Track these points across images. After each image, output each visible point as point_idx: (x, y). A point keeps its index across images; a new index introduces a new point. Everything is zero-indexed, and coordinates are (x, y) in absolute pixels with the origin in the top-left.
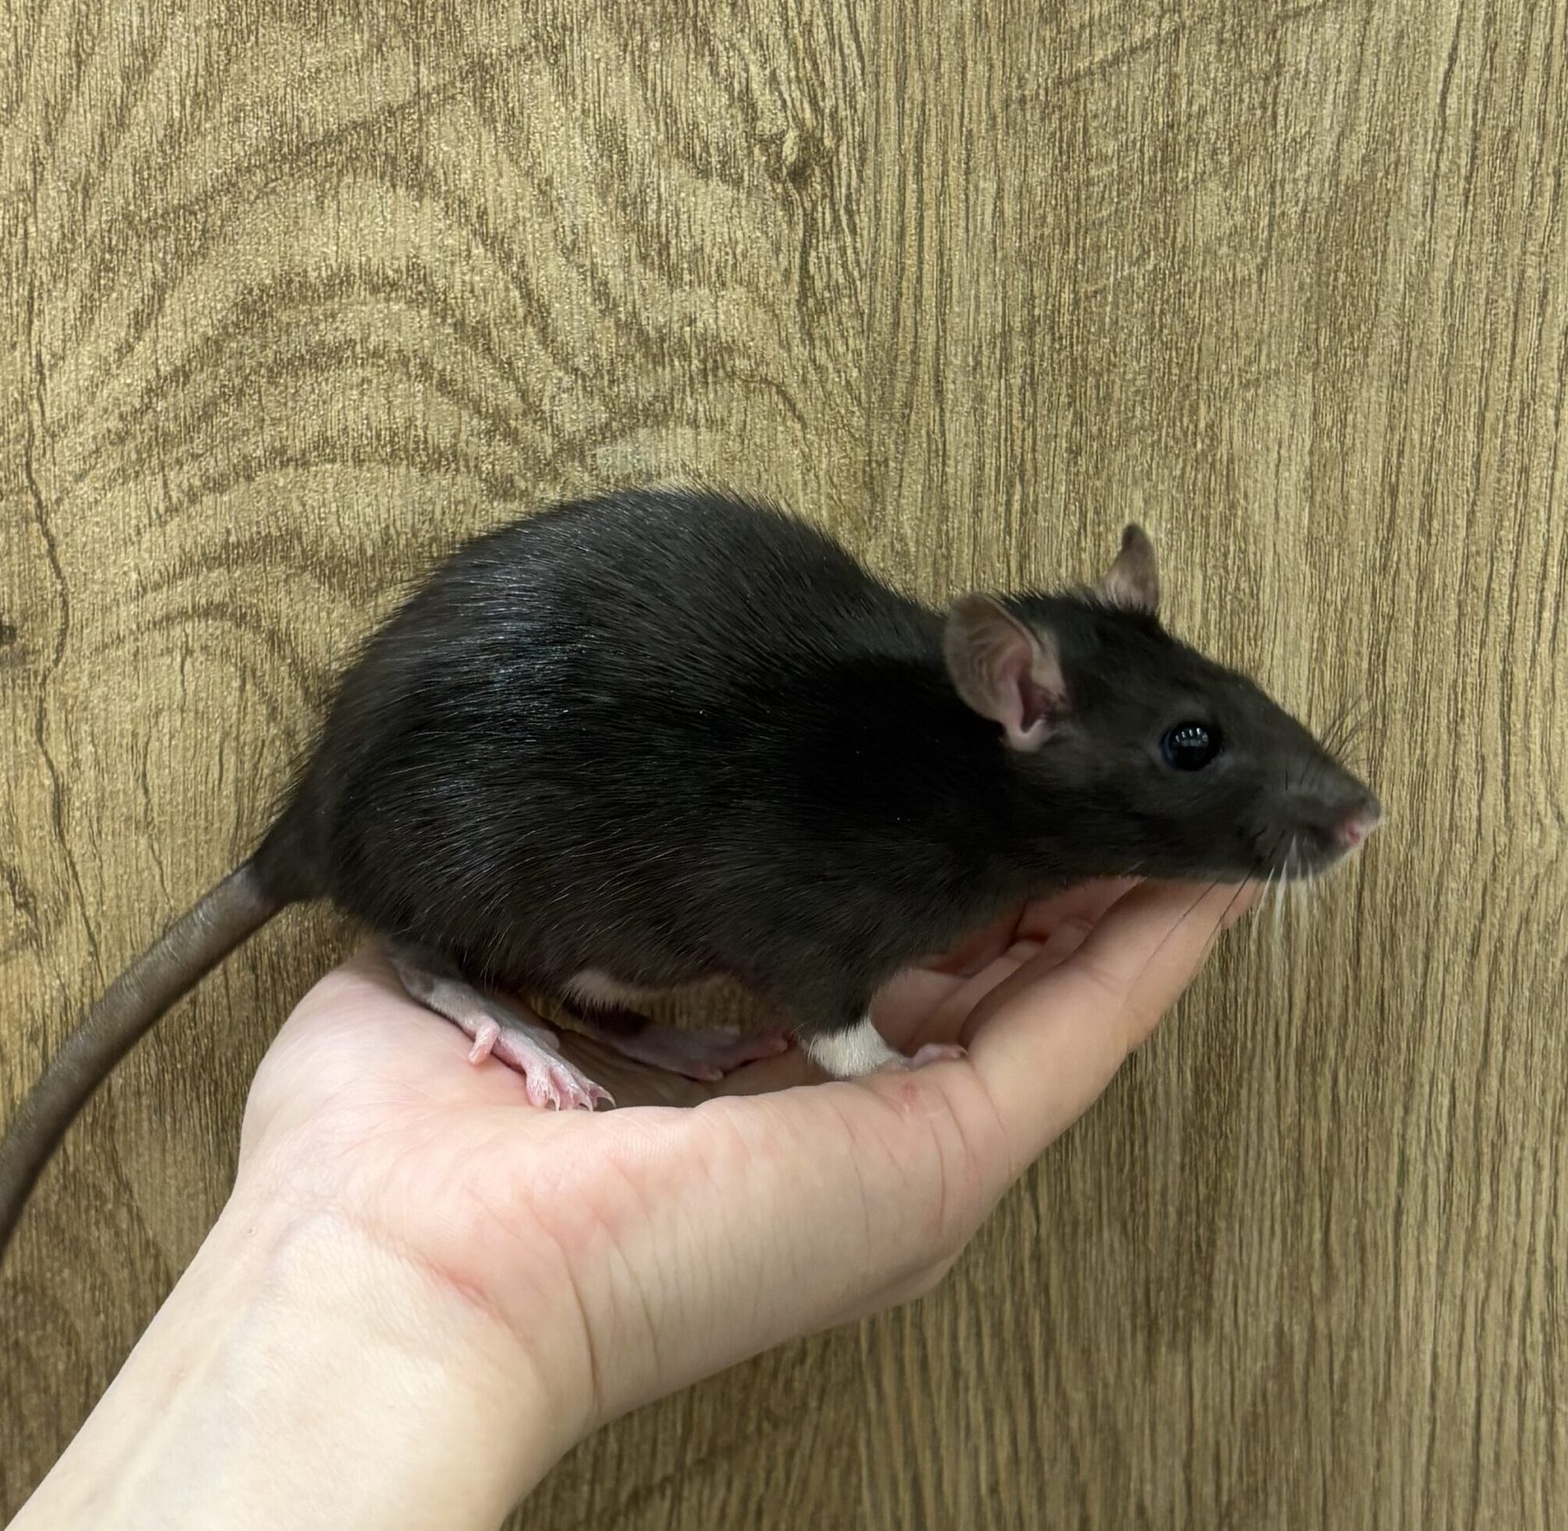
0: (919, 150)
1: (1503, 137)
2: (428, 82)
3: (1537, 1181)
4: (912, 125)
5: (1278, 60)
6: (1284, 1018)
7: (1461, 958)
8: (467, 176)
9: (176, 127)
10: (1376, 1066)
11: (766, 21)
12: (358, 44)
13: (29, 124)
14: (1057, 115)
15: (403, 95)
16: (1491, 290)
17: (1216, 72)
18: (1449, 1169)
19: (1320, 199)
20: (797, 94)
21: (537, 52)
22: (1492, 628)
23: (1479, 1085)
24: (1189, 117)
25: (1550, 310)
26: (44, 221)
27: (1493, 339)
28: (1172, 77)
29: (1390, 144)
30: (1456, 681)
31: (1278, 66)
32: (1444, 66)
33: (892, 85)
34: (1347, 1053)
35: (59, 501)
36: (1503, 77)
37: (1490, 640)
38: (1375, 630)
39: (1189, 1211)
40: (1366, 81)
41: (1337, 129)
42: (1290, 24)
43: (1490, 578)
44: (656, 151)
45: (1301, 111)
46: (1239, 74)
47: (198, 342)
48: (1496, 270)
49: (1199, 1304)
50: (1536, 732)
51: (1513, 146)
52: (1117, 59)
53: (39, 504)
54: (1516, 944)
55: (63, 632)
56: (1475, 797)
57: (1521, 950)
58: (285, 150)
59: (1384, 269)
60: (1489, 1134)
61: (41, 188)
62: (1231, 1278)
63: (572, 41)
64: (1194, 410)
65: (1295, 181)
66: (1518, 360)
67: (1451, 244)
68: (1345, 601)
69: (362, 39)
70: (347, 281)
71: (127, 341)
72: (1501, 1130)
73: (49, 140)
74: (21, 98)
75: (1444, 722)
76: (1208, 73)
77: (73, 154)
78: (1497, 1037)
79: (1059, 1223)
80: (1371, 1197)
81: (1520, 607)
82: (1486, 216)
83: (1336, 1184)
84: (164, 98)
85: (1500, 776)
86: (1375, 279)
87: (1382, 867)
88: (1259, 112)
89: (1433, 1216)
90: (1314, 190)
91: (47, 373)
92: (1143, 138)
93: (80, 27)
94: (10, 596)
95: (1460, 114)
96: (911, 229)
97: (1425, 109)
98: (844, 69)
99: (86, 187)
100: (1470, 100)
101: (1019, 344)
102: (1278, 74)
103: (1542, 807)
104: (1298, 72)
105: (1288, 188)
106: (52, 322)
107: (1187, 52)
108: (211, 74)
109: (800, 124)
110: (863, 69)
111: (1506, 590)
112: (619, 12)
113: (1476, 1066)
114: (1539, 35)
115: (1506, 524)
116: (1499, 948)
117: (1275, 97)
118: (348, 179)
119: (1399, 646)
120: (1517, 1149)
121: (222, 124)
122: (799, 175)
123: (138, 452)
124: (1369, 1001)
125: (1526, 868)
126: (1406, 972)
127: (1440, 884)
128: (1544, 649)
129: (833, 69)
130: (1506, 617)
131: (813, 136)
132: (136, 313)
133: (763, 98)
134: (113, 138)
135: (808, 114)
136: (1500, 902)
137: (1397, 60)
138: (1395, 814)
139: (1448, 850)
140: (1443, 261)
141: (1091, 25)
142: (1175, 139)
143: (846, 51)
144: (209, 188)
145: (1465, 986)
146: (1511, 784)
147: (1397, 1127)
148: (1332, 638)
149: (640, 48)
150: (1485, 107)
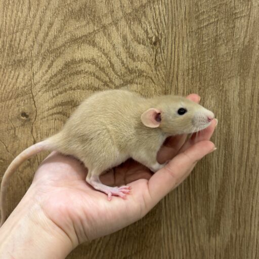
0: (175, 39)
2: (96, 29)
4: (174, 35)
5: (234, 25)
6: (233, 183)
8: (101, 44)
9: (56, 36)
10: (248, 191)
11: (150, 19)
12: (85, 23)
13: (33, 35)
14: (198, 34)
15: (92, 31)
17: (224, 27)
19: (241, 48)
20: (155, 30)
21: (113, 24)
24: (220, 34)
26: (35, 51)
28: (217, 28)
29: (252, 39)
31: (234, 27)
33: (171, 29)
34: (243, 189)
35: (36, 95)
39: (216, 215)
40: (249, 29)
41: (244, 37)
42: (236, 20)
44: (132, 40)
47: (58, 70)
49: (218, 230)
52: (208, 25)
53: (33, 96)
55: (36, 116)
58: (73, 40)
59: (252, 60)
61: (34, 46)
62: (223, 226)
63: (119, 22)
64: (220, 82)
68: (245, 114)
70: (82, 60)
71: (47, 70)
73: (36, 38)
74: (31, 31)
77: (39, 40)
79: (195, 216)
80: (247, 213)
83: (241, 210)
84: (54, 31)
86: (250, 61)
87: (250, 158)
88: (231, 34)
89: (257, 216)
90: (240, 46)
91: (35, 75)
92: (212, 38)
93: (41, 20)
94: (28, 110)
96: (173, 52)
98: (163, 27)
99: (41, 45)
101: (191, 71)
104: (237, 27)
105: (236, 46)
106: (35, 67)
107: (219, 24)
108: (61, 28)
109: (155, 35)
110: (166, 27)
112: (126, 17)
117: (234, 31)
118: (83, 44)
121: (63, 36)
122: (155, 44)
123: (49, 88)
124: (247, 181)
129: (161, 27)
131: (157, 37)
132: (49, 65)
133: (149, 31)
134: (46, 38)
135: (157, 34)
137: (254, 26)
141: (203, 19)
142: (217, 38)
143: (163, 24)
144: (61, 46)
147: (251, 202)
148: (242, 120)
149: (130, 23)
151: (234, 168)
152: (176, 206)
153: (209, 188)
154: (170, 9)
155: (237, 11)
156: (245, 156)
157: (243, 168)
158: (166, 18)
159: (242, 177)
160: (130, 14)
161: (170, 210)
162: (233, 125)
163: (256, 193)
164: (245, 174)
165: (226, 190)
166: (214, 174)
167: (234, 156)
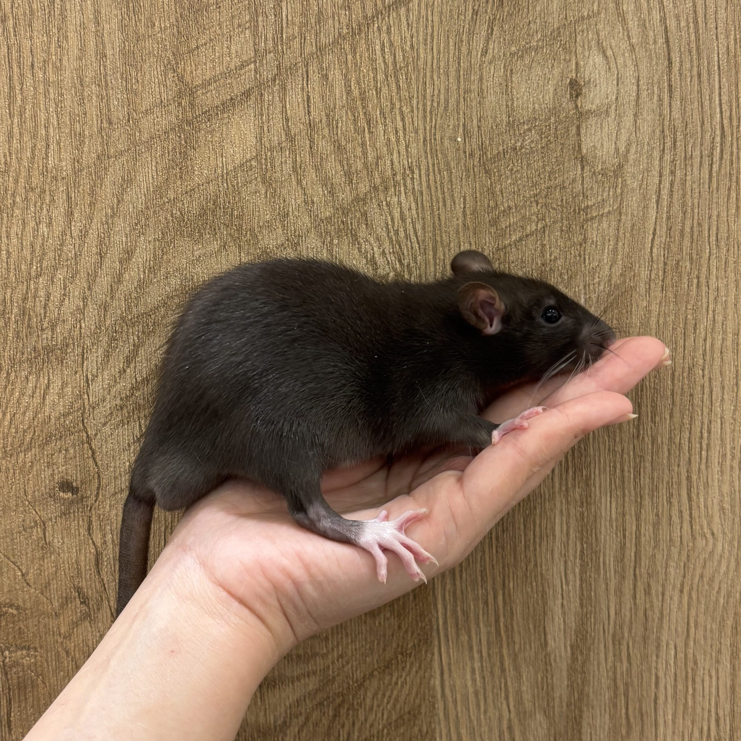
1: (676, 264)
3: (711, 682)
5: (585, 237)
6: (606, 623)
7: (677, 593)
9: (142, 281)
10: (645, 639)
11: (380, 230)
12: (216, 246)
13: (81, 283)
14: (498, 262)
16: (674, 324)
17: (561, 243)
18: (675, 680)
19: (604, 291)
20: (393, 258)
21: (288, 246)
22: (682, 459)
23: (686, 645)
24: (551, 260)
25: (698, 331)
26: (88, 321)
27: (676, 343)
28: (543, 246)
29: (631, 268)
30: (669, 481)
31: (585, 240)
32: (651, 237)
33: (431, 253)
34: (633, 635)
35: (96, 435)
36: (675, 241)
37: (681, 464)
38: (635, 462)
39: (571, 704)
40: (620, 244)
41: (610, 263)
42: (589, 223)
43: (680, 439)
45: (595, 257)
46: (569, 243)
47: (152, 367)
48: (675, 316)
50: (702, 500)
51: (680, 267)
52: (521, 239)
53: (88, 436)
54: (698, 586)
55: (98, 488)
56: (679, 528)
57: (700, 589)
58: (187, 289)
59: (632, 318)
60: (690, 664)
61: (87, 308)
62: (589, 731)
63: (302, 241)
65: (594, 284)
66: (686, 352)
67: (657, 307)
68: (623, 450)
69: (217, 244)
71: (123, 368)
72: (695, 663)
73: (89, 288)
74: (77, 272)
75: (665, 498)
76: (557, 243)
77: (99, 294)
78: (692, 625)
79: (518, 714)
80: (645, 693)
81: (693, 450)
82: (670, 295)
83: (630, 689)
84: (136, 270)
85: (688, 518)
86: (628, 322)
87: (643, 558)
88: (578, 258)
89: (669, 699)
90: (602, 287)
91: (90, 383)
92: (532, 270)
93: (101, 243)
94: (76, 474)
95: (659, 255)
97: (644, 254)
98: (412, 248)
99: (105, 307)
100: (662, 250)
102: (585, 243)
103: (705, 530)
104: (593, 241)
106: (92, 362)
107: (549, 235)
108: (156, 260)
110: (419, 247)
111: (687, 443)
112: (321, 229)
113: (684, 637)
114: (688, 223)
115: (685, 417)
116: (691, 589)
117: (585, 251)
119: (645, 468)
120: (702, 670)
121: (161, 279)
123: (129, 413)
124: (641, 614)
125: (701, 556)
126: (655, 600)
127: (667, 564)
128: (703, 467)
129: (407, 248)
130: (687, 454)
131: (400, 275)
132: (127, 357)
133: (380, 260)
134: (116, 287)
135: (398, 266)
136: (691, 570)
137: (632, 235)
138: (647, 536)
139: (669, 550)
140: (655, 314)
141: (510, 227)
142: (545, 270)
143: (413, 241)
144: (156, 306)
145: (678, 605)
146: (693, 522)
147: (654, 665)
148: (618, 465)
149: (330, 243)
150: (668, 252)
151: (607, 585)
152: (471, 690)
153: (549, 637)
154: (427, 205)
155: (590, 203)
156: (630, 553)
157: (628, 584)
158: (419, 227)
159: (628, 606)
160: (329, 219)
161: (455, 702)
162: (597, 480)
163: (664, 644)
164: (635, 597)
165: (589, 641)
166: (559, 602)
167: (604, 555)
